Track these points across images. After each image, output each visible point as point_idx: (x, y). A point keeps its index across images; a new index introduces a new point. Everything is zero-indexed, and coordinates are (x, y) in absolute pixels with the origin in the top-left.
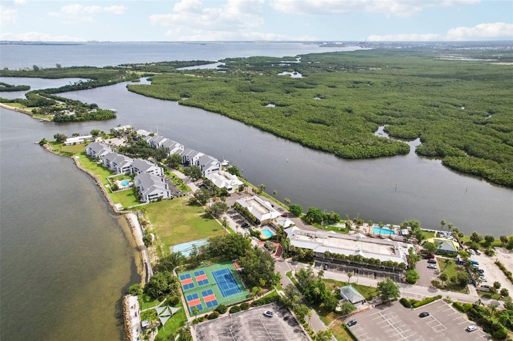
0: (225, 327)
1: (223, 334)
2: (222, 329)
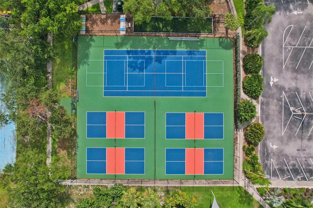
0: (286, 120)
1: (302, 128)
2: (291, 129)
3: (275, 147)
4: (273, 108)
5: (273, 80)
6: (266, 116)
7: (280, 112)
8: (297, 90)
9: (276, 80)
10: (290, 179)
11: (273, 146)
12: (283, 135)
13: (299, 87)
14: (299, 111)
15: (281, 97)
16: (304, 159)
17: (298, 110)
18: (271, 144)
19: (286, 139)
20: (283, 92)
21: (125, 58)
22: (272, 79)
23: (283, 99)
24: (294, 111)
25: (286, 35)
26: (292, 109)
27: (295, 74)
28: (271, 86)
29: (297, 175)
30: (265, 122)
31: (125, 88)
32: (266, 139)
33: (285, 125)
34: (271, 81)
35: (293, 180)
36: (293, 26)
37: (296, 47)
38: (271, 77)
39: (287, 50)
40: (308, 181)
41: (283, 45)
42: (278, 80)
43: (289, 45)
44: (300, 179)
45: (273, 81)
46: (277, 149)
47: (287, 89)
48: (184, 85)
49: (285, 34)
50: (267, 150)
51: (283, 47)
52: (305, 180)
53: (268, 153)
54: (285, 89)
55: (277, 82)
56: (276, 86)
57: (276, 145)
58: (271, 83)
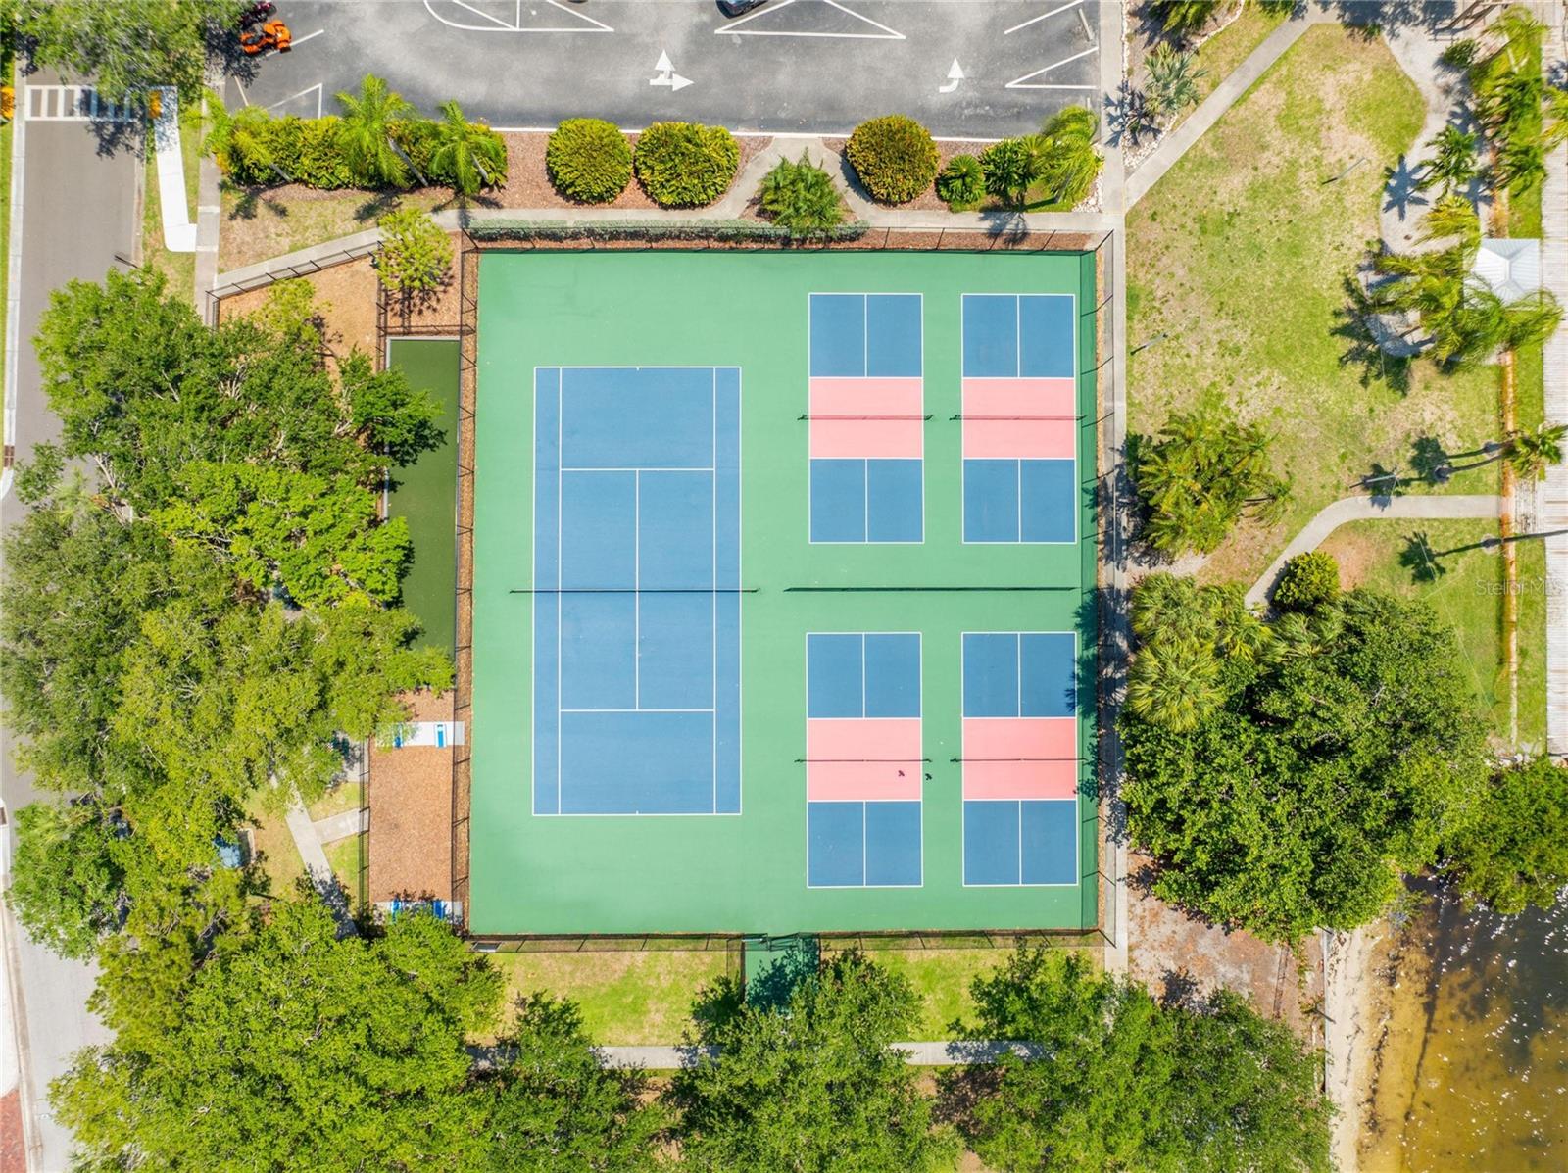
0: (838, 19)
2: (873, 7)
3: (956, 72)
5: (667, 75)
6: (822, 109)
7: (806, 47)
9: (664, 63)
10: (1092, 9)
11: (954, 80)
12: (903, 37)
15: (739, 41)
18: (943, 89)
19: (923, 24)
20: (717, 32)
22: (661, 81)
23: (748, 32)
25: (469, 17)
28: (690, 82)
30: (846, 116)
31: (705, 720)
32: (923, 112)
33: (860, 26)
34: (668, 83)
38: (653, 82)
39: (534, 13)
41: (512, 29)
42: (664, 54)
43: (510, 4)
45: (671, 77)
46: (963, 68)
47: (706, 18)
49: (459, 21)
50: (969, 105)
51: (518, 29)
53: (982, 100)
54: (705, 23)
55: (674, 62)
56: (686, 63)
57: (949, 68)
58: (680, 83)
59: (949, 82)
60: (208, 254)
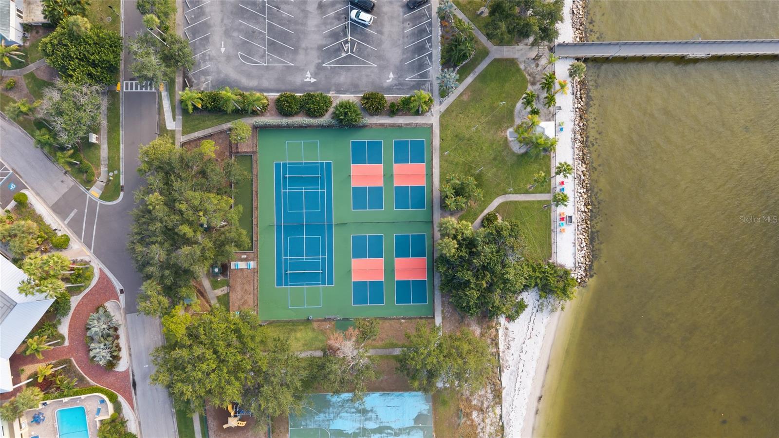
0: (357, 61)
1: (368, 42)
2: (367, 57)
3: (391, 76)
4: (343, 78)
5: (309, 78)
6: (354, 88)
7: (349, 69)
8: (320, 48)
9: (308, 75)
10: (430, 56)
11: (390, 78)
12: (376, 66)
13: (317, 46)
14: (346, 45)
15: (329, 68)
16: (406, 40)
17: (346, 47)
18: (387, 81)
19: (382, 62)
20: (323, 65)
21: (286, 260)
22: (308, 80)
23: (332, 65)
24: (347, 52)
25: (252, 62)
26: (344, 55)
27: (301, 52)
28: (316, 80)
29: (425, 48)
30: (361, 89)
31: (323, 259)
32: (382, 87)
33: (365, 63)
34: (310, 80)
35: (431, 53)
36: (239, 53)
37: (266, 49)
38: (305, 80)
39: (271, 60)
40: (432, 34)
41: (265, 65)
42: (308, 72)
43: (264, 57)
44: (430, 44)
46: (393, 74)
47: (320, 61)
48: (318, 189)
49: (249, 63)
50: (396, 85)
51: (266, 65)
52: (431, 38)
53: (399, 84)
54: (320, 63)
55: (311, 74)
56: (315, 75)
57: (389, 74)
58: (313, 80)
59: (389, 79)
60: (179, 130)
